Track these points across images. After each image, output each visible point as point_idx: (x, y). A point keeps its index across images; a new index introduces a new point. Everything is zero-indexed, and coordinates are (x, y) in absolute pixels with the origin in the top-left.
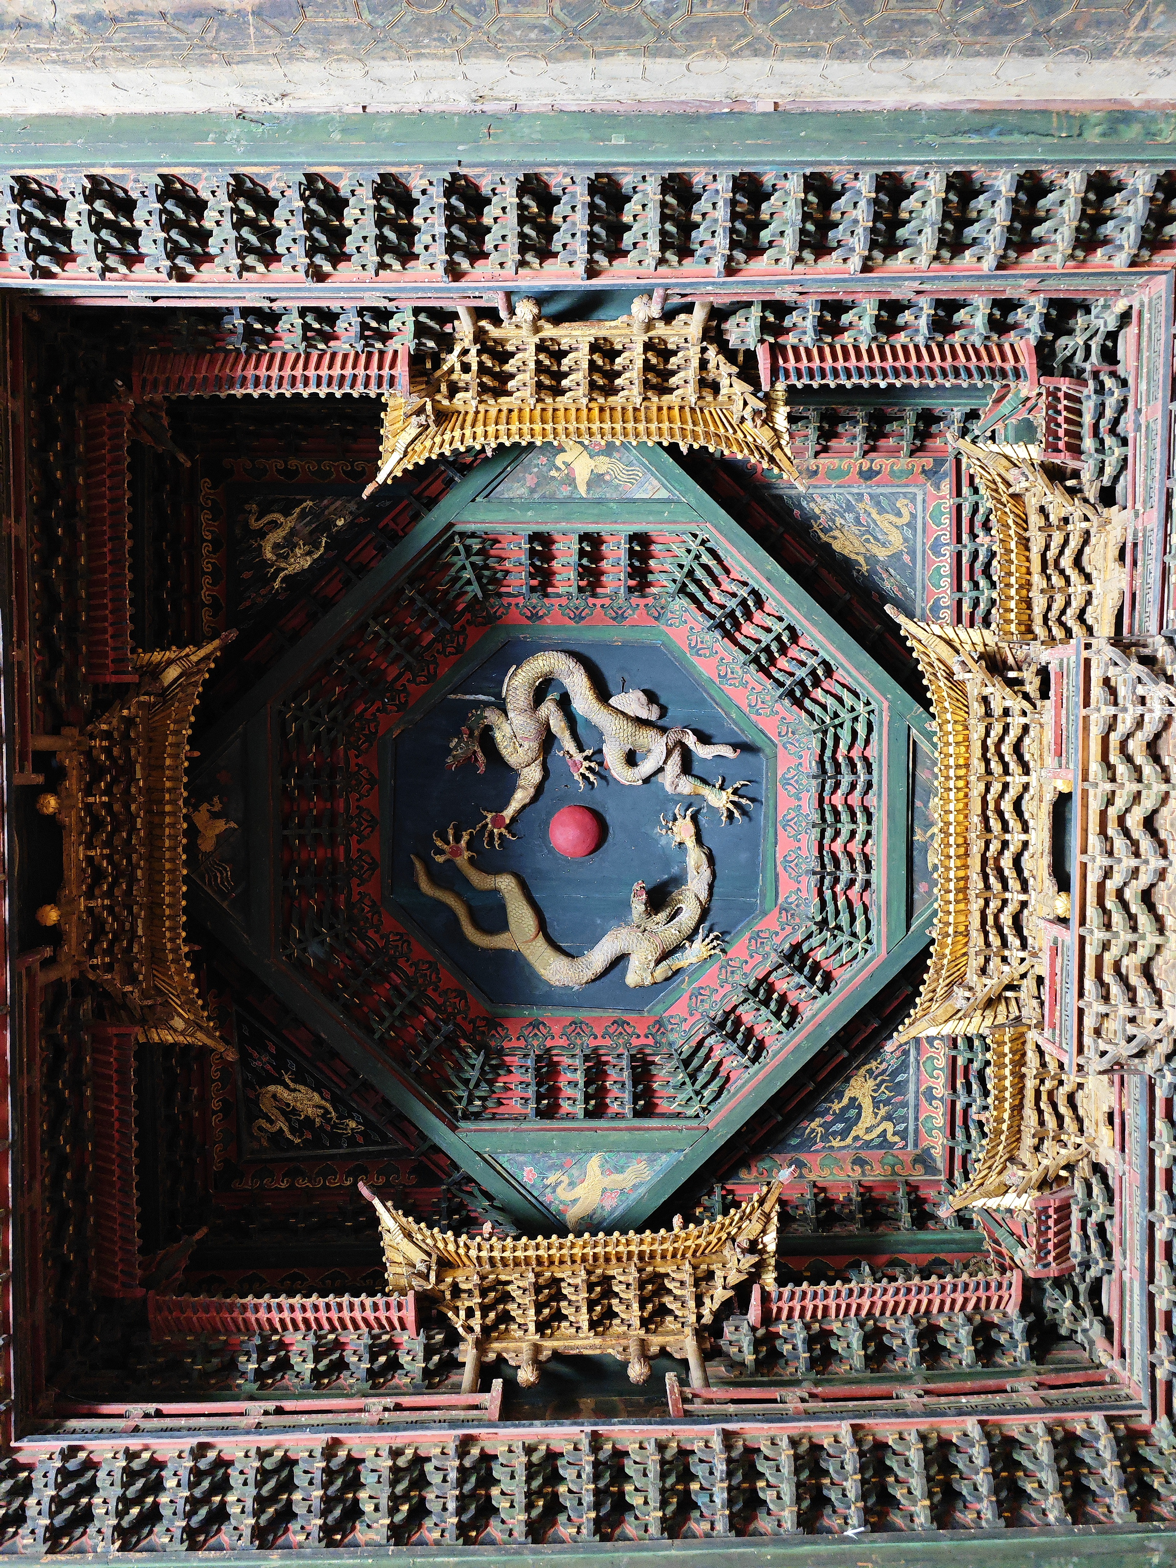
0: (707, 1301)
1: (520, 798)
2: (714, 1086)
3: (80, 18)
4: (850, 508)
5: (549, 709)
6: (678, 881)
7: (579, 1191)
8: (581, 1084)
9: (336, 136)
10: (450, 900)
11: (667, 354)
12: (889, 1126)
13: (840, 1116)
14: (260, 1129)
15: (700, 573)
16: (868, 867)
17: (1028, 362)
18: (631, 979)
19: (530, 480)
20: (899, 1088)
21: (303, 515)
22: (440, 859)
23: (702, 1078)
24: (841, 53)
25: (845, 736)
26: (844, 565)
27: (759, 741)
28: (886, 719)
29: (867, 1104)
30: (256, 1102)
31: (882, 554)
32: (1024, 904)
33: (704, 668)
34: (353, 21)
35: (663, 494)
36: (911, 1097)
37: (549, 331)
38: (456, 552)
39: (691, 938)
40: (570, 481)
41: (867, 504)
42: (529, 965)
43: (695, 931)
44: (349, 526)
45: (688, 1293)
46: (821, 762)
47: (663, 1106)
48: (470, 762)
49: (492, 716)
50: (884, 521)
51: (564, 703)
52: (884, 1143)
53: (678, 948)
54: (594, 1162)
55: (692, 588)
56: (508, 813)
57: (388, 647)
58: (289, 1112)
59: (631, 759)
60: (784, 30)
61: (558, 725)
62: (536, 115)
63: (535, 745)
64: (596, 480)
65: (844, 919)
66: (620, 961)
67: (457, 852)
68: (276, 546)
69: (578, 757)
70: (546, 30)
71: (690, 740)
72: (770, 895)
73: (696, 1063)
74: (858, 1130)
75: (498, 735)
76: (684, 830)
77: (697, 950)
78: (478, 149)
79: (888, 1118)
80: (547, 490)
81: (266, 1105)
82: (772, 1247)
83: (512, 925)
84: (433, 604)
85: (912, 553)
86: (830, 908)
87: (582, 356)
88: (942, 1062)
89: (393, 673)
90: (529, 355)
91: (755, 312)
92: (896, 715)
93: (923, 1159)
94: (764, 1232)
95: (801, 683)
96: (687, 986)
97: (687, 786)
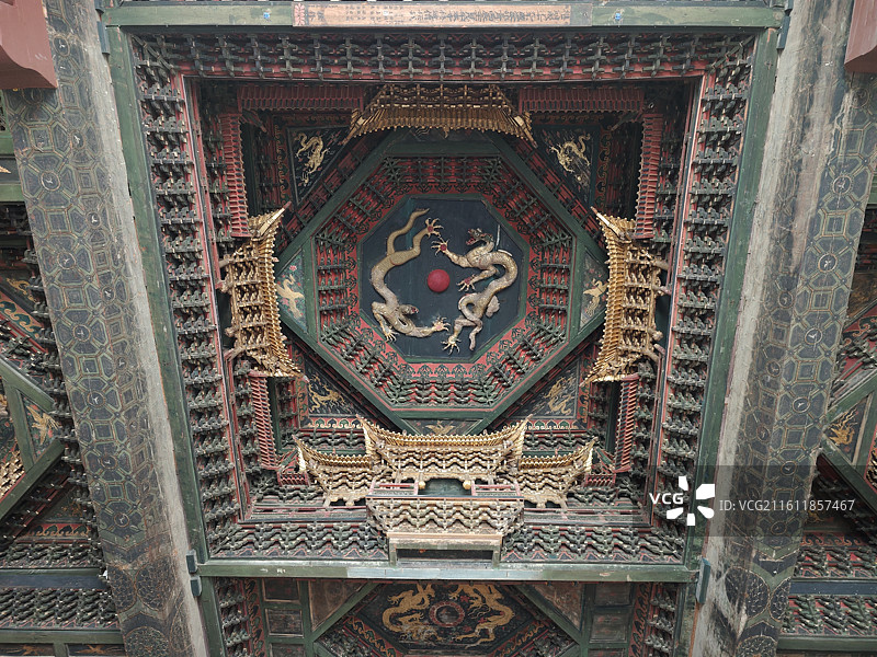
0: (255, 353)
1: (454, 257)
2: (333, 342)
3: (801, 161)
4: (569, 392)
5: (493, 270)
6: (418, 325)
7: (288, 289)
8: (332, 287)
9: (740, 244)
10: (408, 226)
11: (639, 337)
12: (318, 406)
13: (321, 388)
14: (302, 137)
15: (549, 336)
16: (426, 402)
17: (622, 469)
18: (375, 304)
19: (592, 271)
20: (334, 410)
21: (584, 161)
22: (427, 222)
23: (336, 337)
24: (740, 434)
25: (480, 393)
26: (546, 390)
27: (476, 356)
28: (486, 410)
29: (327, 398)
30: (315, 135)
31: (550, 404)
32: (419, 467)
33: (508, 334)
34: (780, 270)
35: (582, 325)
36: (331, 415)
37: (653, 296)
38: (563, 236)
39: (393, 328)
40: (591, 287)
41: (570, 397)
42: (380, 261)
43: (396, 331)
44: (578, 184)
45: (257, 345)
46: (467, 383)
47: (325, 321)
48: (471, 237)
49: (490, 245)
50: (563, 404)
51: (496, 277)
52: (311, 405)
53: (389, 324)
54: (300, 295)
55: (542, 333)
56: (447, 252)
57: (524, 204)
58: (311, 151)
59: (470, 305)
60: (751, 418)
61: (486, 274)
62: (736, 319)
63: (477, 265)
64: (590, 297)
65: (405, 393)
66: (383, 300)
67: (430, 229)
68: (570, 148)
69: (471, 283)
70: (765, 338)
71: (477, 330)
72: (412, 360)
73: (343, 334)
74: (316, 395)
75: (481, 248)
76: (439, 326)
77: (389, 332)
78: (727, 298)
79: (322, 406)
80: (587, 277)
81: (314, 140)
82: (276, 375)
83: (398, 254)
84: (542, 225)
85: (550, 415)
86: (408, 387)
87: (643, 306)
88: (346, 427)
89: (512, 204)
90: (645, 285)
91: (652, 376)
92: (487, 414)
93: (306, 421)
94: (282, 371)
95: (501, 376)
96: (372, 327)
97: (458, 328)
